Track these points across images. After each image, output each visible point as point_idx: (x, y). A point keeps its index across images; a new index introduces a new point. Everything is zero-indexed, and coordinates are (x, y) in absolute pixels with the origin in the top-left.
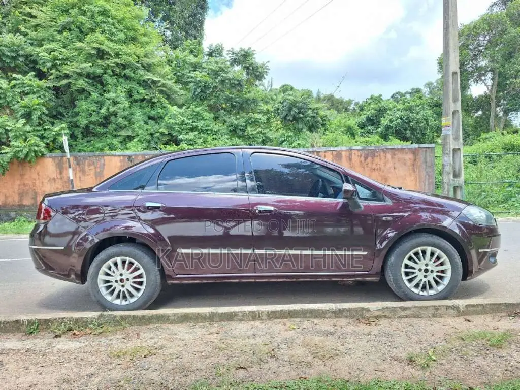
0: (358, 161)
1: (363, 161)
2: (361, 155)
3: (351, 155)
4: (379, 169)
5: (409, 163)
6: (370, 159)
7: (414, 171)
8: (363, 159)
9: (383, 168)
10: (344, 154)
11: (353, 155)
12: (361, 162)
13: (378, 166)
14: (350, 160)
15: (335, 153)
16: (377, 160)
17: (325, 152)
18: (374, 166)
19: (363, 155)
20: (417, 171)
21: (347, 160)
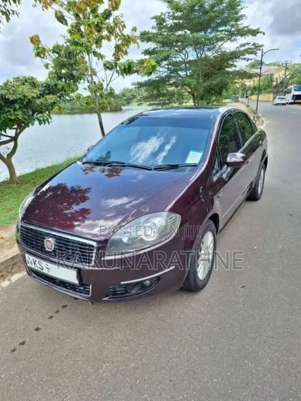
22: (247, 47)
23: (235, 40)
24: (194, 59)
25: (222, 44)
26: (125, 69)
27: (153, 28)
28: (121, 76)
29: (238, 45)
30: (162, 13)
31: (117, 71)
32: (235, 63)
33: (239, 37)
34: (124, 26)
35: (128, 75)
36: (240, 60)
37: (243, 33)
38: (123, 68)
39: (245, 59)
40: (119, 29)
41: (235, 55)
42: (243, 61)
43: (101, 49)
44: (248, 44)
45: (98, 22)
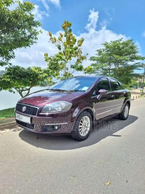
22: (139, 64)
23: (133, 61)
24: (113, 68)
25: (127, 63)
26: (79, 68)
27: (96, 55)
28: (77, 71)
29: (135, 63)
30: (101, 49)
31: (76, 69)
32: (133, 71)
33: (135, 60)
34: (81, 53)
35: (80, 71)
36: (136, 69)
37: (137, 58)
38: (78, 67)
39: (138, 69)
40: (79, 53)
41: (133, 67)
42: (137, 70)
43: (71, 61)
44: (139, 63)
45: (71, 51)
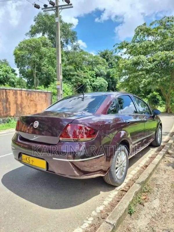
0: (25, 97)
1: (27, 96)
2: (26, 93)
3: (21, 93)
4: (33, 101)
5: (44, 98)
6: (29, 95)
7: (46, 102)
8: (27, 95)
9: (35, 100)
10: (18, 92)
11: (22, 92)
12: (26, 96)
13: (33, 99)
14: (21, 95)
15: (14, 91)
16: (32, 96)
17: (9, 90)
18: (31, 99)
19: (27, 93)
20: (47, 102)
21: (20, 95)
